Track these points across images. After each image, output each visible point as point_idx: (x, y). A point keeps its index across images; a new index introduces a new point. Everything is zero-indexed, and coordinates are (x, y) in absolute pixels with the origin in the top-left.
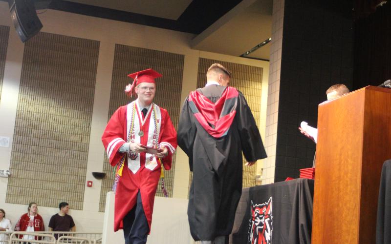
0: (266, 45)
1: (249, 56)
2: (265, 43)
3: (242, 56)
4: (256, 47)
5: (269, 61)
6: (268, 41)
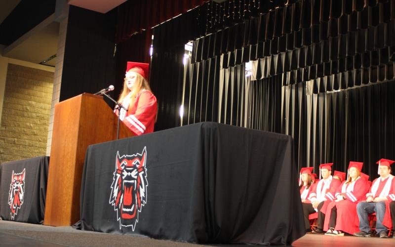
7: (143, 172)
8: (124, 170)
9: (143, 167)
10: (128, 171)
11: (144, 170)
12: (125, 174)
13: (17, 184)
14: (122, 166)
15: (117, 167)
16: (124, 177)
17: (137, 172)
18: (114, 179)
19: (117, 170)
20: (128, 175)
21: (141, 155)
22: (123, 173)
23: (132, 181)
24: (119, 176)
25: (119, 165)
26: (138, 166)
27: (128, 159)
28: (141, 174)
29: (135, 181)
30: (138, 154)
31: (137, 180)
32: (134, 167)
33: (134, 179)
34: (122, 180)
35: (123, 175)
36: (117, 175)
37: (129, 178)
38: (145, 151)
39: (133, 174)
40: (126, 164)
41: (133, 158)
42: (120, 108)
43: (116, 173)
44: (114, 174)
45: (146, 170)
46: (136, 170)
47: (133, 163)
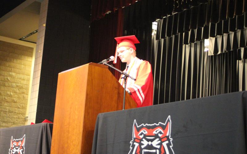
0: (36, 33)
1: (25, 39)
2: (35, 32)
3: (20, 39)
4: (30, 34)
5: (36, 43)
6: (37, 31)
7: (167, 142)
8: (144, 139)
9: (168, 137)
10: (148, 140)
11: (168, 140)
12: (145, 143)
13: (17, 149)
14: (141, 134)
15: (134, 136)
16: (143, 147)
17: (160, 142)
18: (131, 148)
19: (134, 139)
20: (148, 145)
21: (164, 124)
22: (142, 142)
23: (154, 151)
24: (137, 145)
25: (136, 135)
26: (160, 135)
27: (148, 128)
28: (165, 144)
29: (158, 151)
30: (160, 123)
31: (160, 149)
32: (156, 136)
33: (156, 149)
34: (141, 149)
35: (143, 144)
36: (135, 143)
37: (150, 147)
38: (169, 121)
39: (155, 143)
40: (146, 133)
41: (155, 127)
42: (126, 78)
43: (133, 142)
44: (131, 143)
45: (171, 140)
46: (158, 139)
47: (155, 132)
